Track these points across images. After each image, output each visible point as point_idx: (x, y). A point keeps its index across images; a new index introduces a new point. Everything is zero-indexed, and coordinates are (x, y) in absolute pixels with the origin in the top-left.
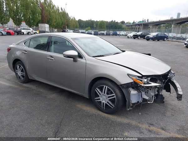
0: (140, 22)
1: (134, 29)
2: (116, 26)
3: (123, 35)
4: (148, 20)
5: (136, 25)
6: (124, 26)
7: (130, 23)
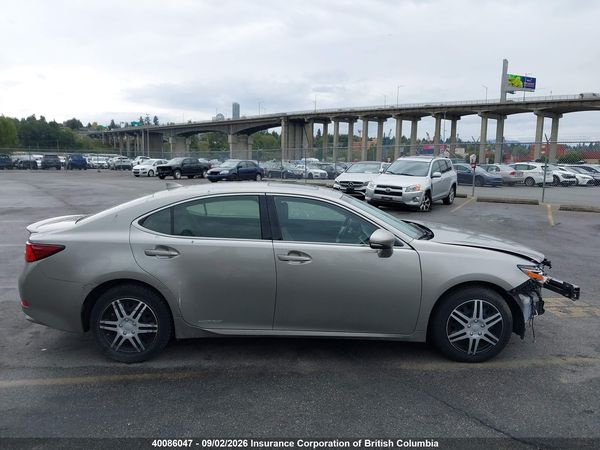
0: (133, 124)
1: (118, 145)
2: (52, 135)
3: (101, 167)
4: (156, 119)
5: (122, 133)
6: (80, 136)
7: (100, 128)
